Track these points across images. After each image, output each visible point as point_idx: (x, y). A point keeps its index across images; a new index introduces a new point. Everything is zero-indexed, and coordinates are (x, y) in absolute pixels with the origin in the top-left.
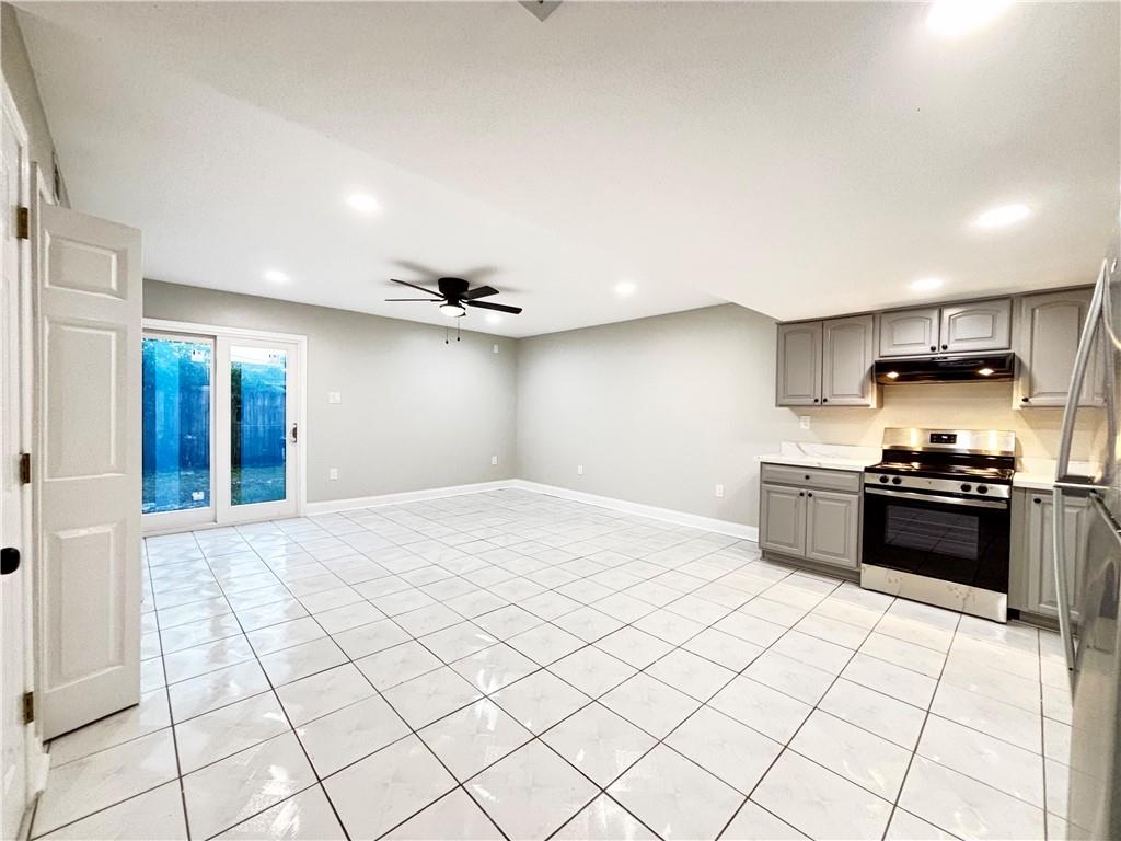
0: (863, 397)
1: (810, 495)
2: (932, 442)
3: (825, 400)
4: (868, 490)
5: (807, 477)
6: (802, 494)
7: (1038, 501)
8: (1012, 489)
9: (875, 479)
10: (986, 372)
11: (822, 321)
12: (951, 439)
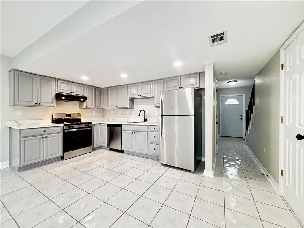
3: (40, 104)
5: (44, 131)
6: (42, 138)
7: (94, 126)
8: (92, 124)
9: (67, 127)
11: (37, 75)
12: (70, 115)
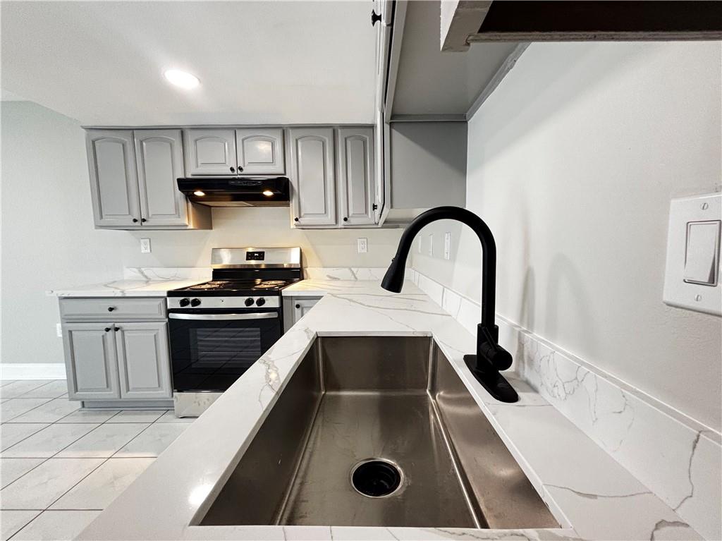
0: (179, 217)
1: (117, 329)
2: (247, 259)
3: (144, 220)
4: (172, 316)
5: (111, 309)
6: (108, 330)
7: (298, 306)
8: (282, 299)
9: (174, 303)
10: (268, 193)
11: (132, 129)
12: (261, 256)
